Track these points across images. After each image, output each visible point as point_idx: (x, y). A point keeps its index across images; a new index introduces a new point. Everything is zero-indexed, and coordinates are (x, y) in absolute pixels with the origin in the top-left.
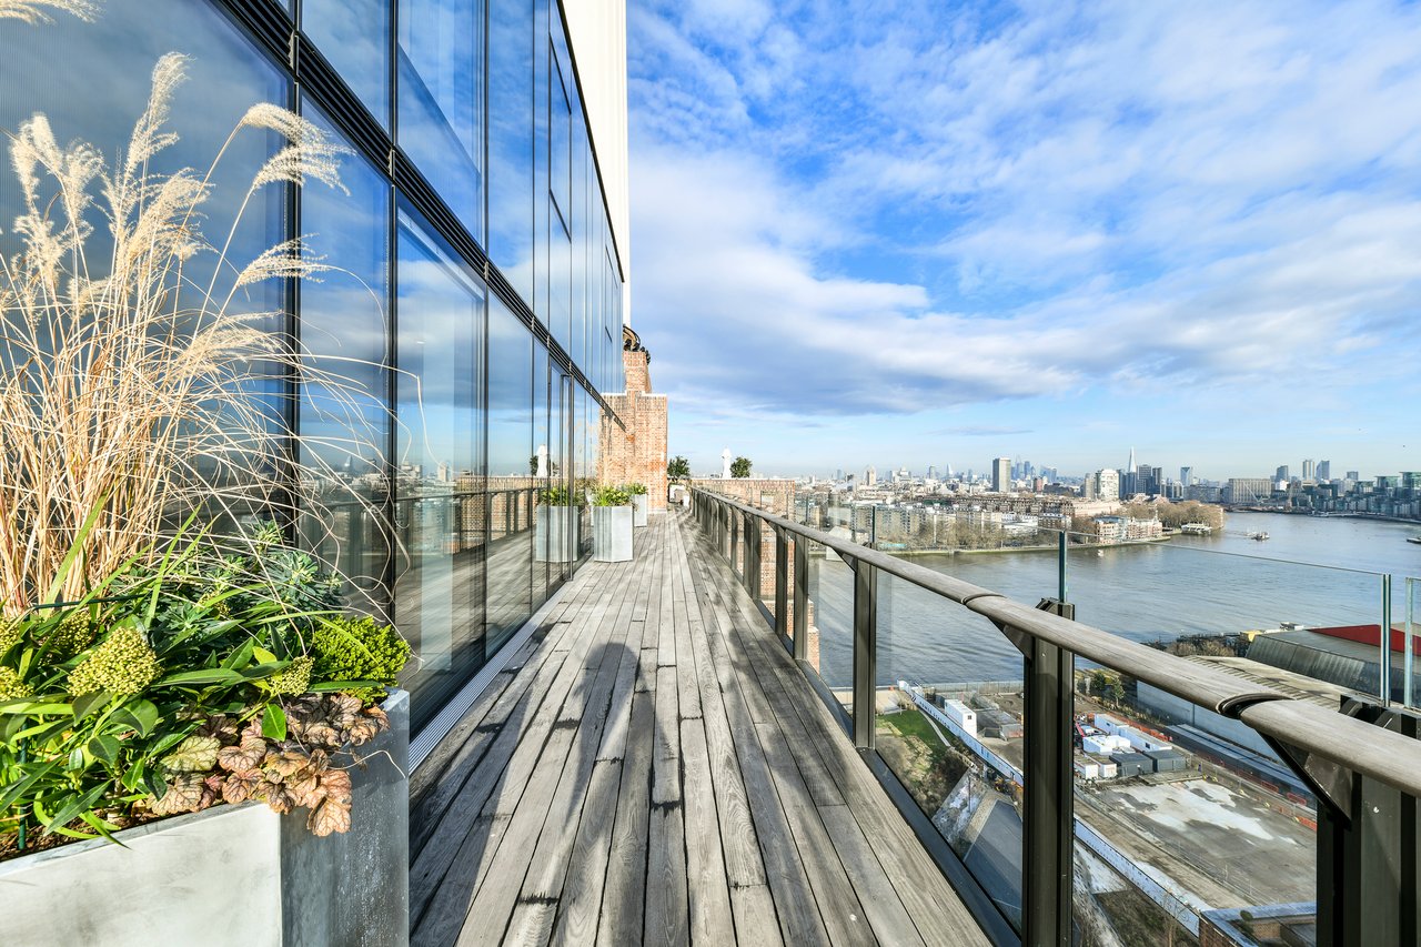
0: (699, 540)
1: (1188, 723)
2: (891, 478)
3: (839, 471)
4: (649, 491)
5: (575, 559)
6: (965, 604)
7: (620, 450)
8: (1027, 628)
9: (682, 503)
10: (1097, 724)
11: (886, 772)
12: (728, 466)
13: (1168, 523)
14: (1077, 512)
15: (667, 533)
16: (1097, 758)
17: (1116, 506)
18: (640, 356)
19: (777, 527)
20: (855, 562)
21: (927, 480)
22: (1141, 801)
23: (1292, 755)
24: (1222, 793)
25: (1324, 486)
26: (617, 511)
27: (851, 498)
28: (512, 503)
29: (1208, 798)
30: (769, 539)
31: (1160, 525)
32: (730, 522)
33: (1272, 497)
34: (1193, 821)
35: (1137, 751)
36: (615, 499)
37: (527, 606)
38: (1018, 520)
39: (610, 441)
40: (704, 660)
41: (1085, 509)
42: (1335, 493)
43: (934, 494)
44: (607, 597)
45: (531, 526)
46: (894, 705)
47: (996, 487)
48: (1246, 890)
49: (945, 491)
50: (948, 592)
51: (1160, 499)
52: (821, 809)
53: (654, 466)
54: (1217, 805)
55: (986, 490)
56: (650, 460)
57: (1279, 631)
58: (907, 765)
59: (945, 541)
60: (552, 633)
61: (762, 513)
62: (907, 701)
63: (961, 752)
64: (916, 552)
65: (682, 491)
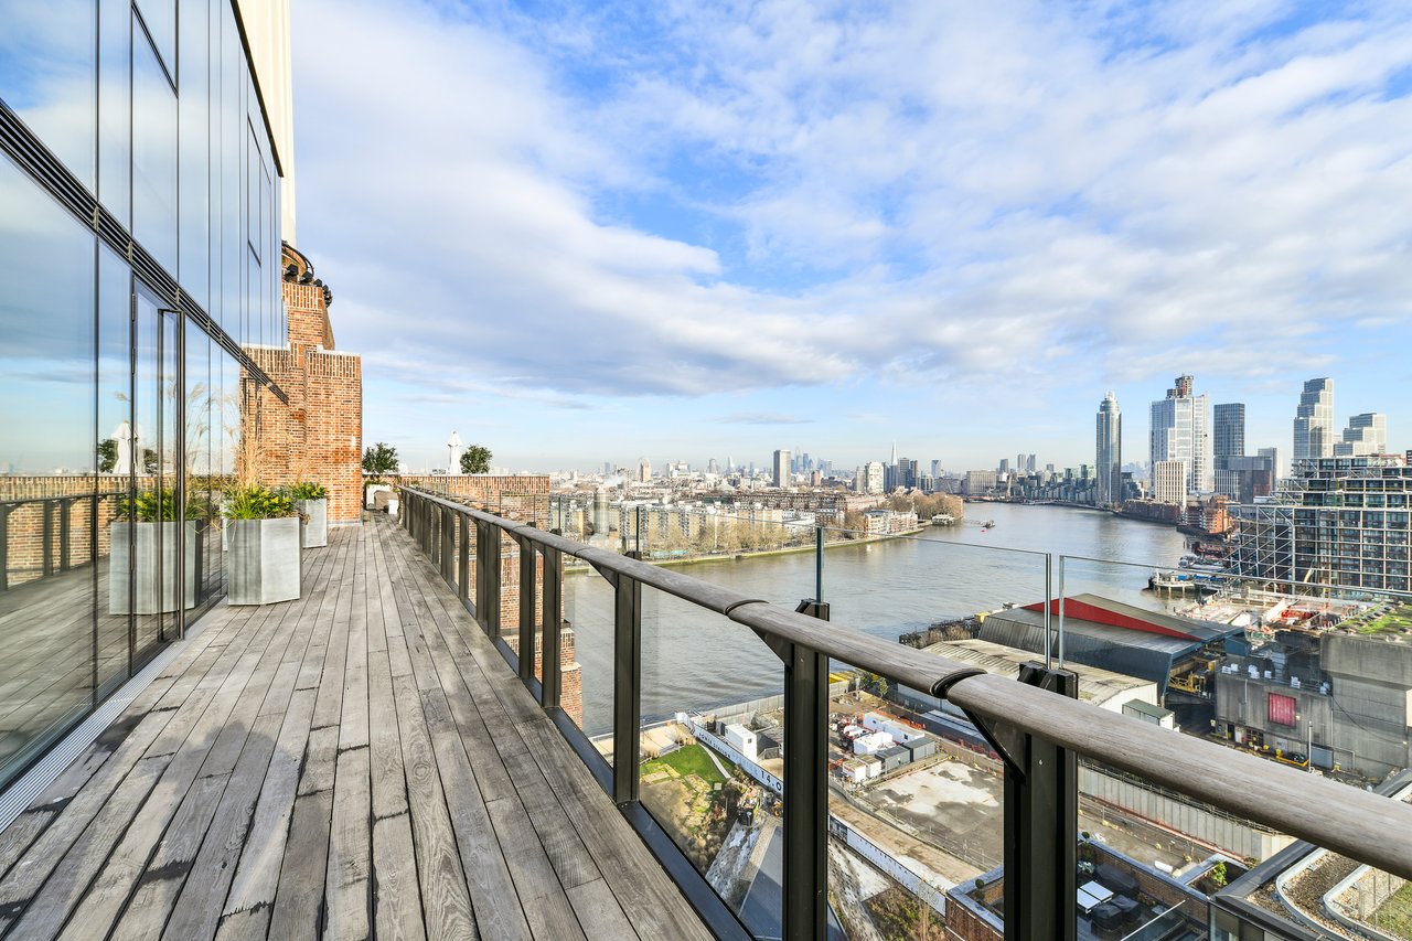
0: (414, 561)
1: (936, 708)
2: (668, 474)
3: (607, 465)
4: (332, 494)
5: (190, 604)
6: (727, 614)
7: (278, 432)
8: (785, 634)
9: (386, 510)
10: (865, 724)
11: (650, 826)
12: (457, 457)
13: (923, 515)
14: (850, 507)
15: (361, 554)
16: (866, 760)
17: (882, 499)
18: (314, 295)
19: (520, 538)
20: (615, 577)
21: (708, 475)
22: (900, 793)
23: (985, 724)
24: (961, 771)
25: (1031, 477)
26: (270, 527)
27: (622, 498)
28: (56, 520)
29: (951, 777)
30: (511, 554)
31: (916, 517)
32: (457, 534)
33: (998, 487)
34: (941, 803)
35: (898, 744)
36: (264, 507)
37: (89, 694)
38: (797, 518)
39: (258, 419)
40: (414, 729)
41: (856, 504)
42: (1039, 483)
43: (715, 491)
44: (252, 659)
45: (95, 558)
46: (672, 743)
47: (776, 482)
48: (979, 859)
49: (726, 487)
50: (711, 603)
51: (917, 492)
52: (571, 892)
53: (341, 456)
54: (959, 783)
55: (768, 485)
56: (333, 447)
57: (1001, 610)
58: (684, 811)
59: (726, 545)
60: (140, 729)
61: (500, 521)
62: (685, 736)
63: (741, 782)
64: (696, 560)
65: (384, 492)
